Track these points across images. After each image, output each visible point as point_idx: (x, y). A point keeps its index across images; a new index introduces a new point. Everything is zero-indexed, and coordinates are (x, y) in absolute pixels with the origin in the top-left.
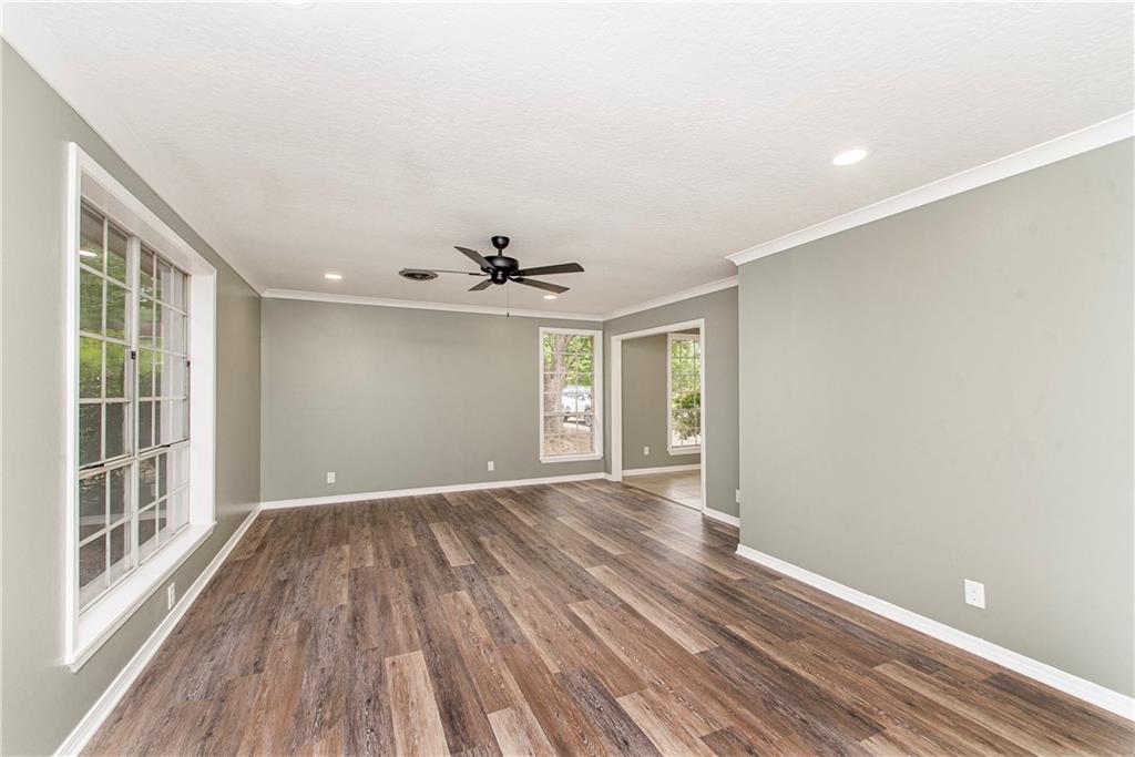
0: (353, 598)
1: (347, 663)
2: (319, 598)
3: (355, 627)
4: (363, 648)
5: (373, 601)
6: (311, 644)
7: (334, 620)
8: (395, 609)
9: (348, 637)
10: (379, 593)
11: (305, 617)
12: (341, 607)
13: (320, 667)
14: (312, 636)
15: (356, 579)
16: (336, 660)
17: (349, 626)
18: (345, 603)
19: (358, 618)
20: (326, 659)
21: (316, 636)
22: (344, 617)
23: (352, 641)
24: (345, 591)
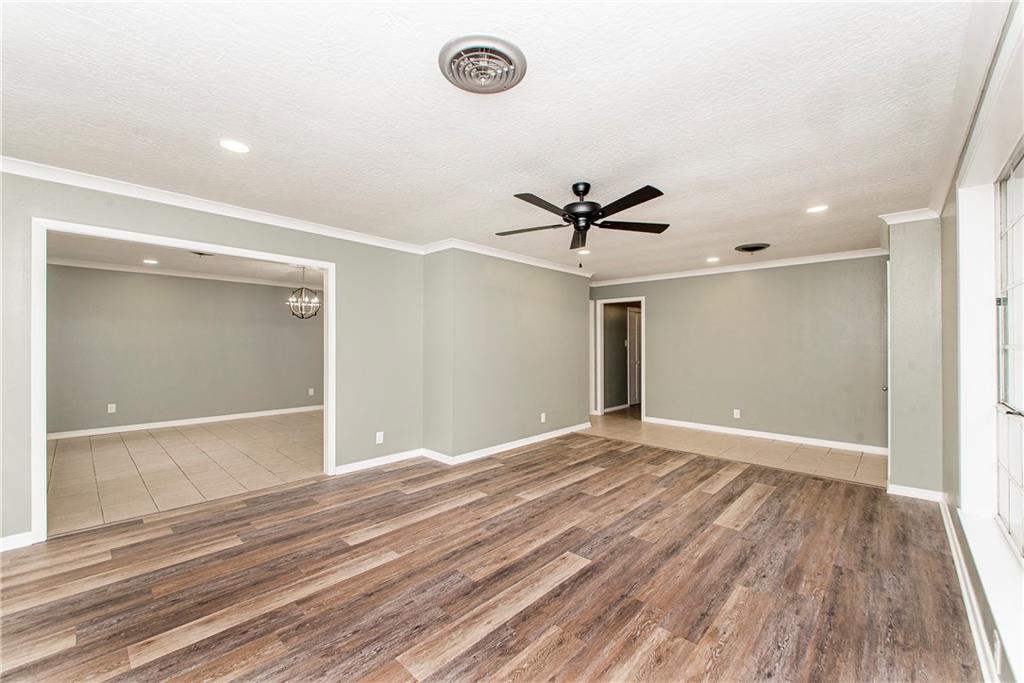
0: (727, 588)
1: (767, 540)
2: (766, 612)
3: (746, 559)
4: (750, 544)
5: (711, 571)
6: (790, 565)
7: (761, 575)
8: (700, 554)
9: (756, 555)
10: (697, 577)
11: (790, 594)
12: (747, 584)
13: (787, 548)
14: (788, 571)
15: (703, 615)
16: (773, 546)
17: (750, 562)
18: (740, 587)
19: (738, 564)
20: (782, 550)
21: (785, 569)
22: (750, 572)
23: (755, 550)
24: (729, 605)
